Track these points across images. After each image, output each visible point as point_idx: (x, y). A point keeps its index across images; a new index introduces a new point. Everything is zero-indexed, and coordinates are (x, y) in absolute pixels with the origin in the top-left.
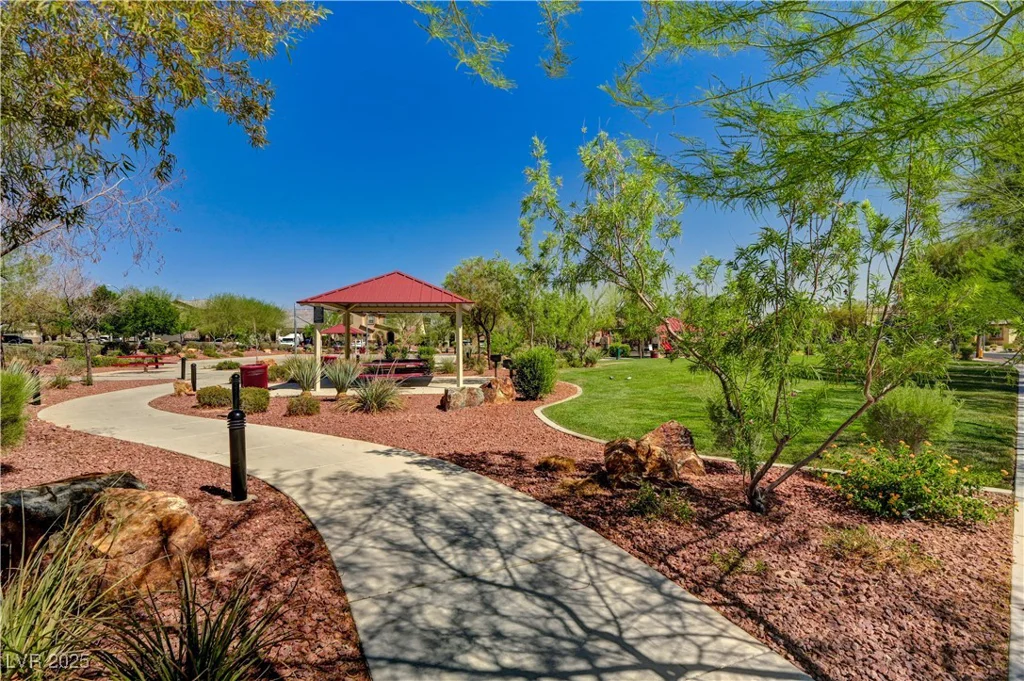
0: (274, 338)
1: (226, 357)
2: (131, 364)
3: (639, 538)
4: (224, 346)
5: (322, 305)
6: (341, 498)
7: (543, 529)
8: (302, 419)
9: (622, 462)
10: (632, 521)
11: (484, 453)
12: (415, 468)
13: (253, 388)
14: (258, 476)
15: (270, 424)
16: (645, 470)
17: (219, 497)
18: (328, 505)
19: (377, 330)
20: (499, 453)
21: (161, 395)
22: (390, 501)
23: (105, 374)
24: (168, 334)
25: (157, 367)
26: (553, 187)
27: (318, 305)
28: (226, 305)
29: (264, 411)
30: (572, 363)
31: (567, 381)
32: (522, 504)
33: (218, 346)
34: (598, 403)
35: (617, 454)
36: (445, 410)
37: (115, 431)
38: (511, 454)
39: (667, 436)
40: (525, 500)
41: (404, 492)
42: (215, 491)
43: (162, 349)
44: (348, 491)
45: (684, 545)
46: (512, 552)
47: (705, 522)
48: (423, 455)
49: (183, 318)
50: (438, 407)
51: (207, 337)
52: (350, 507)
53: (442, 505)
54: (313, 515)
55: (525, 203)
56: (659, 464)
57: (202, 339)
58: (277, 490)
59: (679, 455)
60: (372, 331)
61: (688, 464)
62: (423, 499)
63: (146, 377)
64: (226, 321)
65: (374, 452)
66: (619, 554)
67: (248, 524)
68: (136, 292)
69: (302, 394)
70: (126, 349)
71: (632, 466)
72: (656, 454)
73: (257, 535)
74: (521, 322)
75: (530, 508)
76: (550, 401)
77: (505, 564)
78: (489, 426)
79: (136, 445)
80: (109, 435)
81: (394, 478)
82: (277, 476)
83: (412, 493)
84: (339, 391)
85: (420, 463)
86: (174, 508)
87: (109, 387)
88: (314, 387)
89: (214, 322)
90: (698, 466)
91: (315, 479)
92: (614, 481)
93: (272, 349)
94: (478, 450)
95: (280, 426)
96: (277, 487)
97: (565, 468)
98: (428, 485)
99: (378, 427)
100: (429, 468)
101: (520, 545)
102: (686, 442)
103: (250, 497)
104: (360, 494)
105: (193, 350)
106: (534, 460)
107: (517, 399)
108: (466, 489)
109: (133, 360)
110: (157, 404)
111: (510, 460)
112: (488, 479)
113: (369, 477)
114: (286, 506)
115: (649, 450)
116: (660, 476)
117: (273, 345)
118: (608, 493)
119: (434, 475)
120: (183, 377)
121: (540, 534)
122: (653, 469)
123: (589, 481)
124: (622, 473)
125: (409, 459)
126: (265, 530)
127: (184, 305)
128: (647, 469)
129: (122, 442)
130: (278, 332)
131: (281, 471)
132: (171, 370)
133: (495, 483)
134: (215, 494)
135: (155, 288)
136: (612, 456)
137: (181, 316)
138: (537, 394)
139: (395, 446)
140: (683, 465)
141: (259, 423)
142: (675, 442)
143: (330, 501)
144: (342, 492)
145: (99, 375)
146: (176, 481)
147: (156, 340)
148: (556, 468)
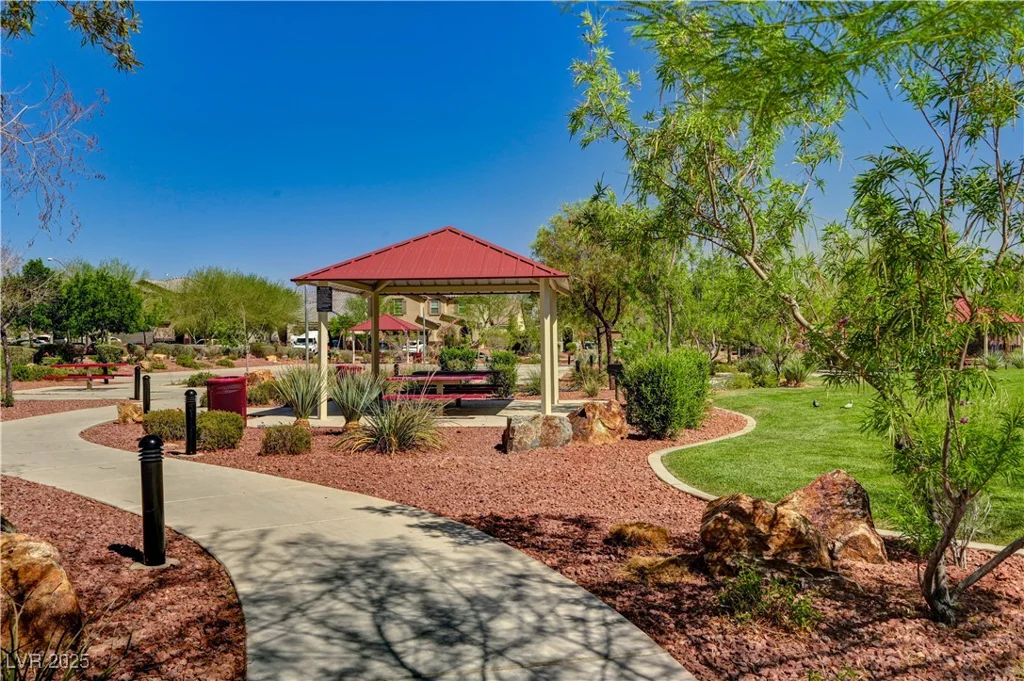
0: (284, 338)
1: (209, 367)
2: (70, 376)
3: (713, 647)
4: (207, 350)
5: (330, 284)
6: (291, 569)
7: (568, 625)
8: (283, 460)
9: (728, 532)
10: (715, 623)
11: (536, 516)
12: (418, 532)
13: (219, 412)
14: (190, 536)
15: (234, 466)
16: (768, 549)
17: (129, 560)
18: (270, 576)
19: (444, 324)
20: (561, 517)
21: (101, 422)
22: (358, 576)
23: (33, 391)
24: (127, 331)
25: (106, 382)
26: (624, 88)
27: (323, 284)
28: (212, 285)
29: (233, 446)
30: (759, 379)
31: (735, 409)
32: (553, 590)
33: (198, 351)
34: (765, 446)
35: (720, 520)
36: (505, 452)
37: (24, 470)
38: (579, 521)
39: (826, 495)
40: (561, 585)
41: (386, 565)
42: (126, 551)
43: (117, 355)
44: (307, 561)
45: (781, 662)
46: (500, 653)
47: (839, 631)
48: (439, 515)
49: (147, 307)
50: (498, 447)
51: (186, 336)
52: (299, 581)
53: (433, 586)
54: (243, 588)
55: (574, 117)
56: (792, 540)
57: (180, 339)
58: (210, 555)
59: (840, 526)
60: (437, 327)
61: (852, 543)
62: (409, 576)
63: (88, 396)
64: (212, 312)
65: (368, 509)
66: (665, 666)
67: (153, 595)
68: (87, 267)
69: (296, 424)
70: (68, 355)
71: (744, 541)
72: (787, 521)
73: (159, 608)
74: (649, 308)
75: (565, 596)
76: (687, 442)
77: (483, 667)
78: (562, 477)
79: (46, 487)
80: (14, 475)
81: (381, 545)
82: (215, 536)
83: (396, 566)
84: (348, 420)
85: (427, 527)
86: (36, 555)
87: (35, 408)
88: (315, 412)
89: (194, 313)
90: (871, 546)
91: (268, 543)
92: (715, 563)
93: (279, 356)
94: (526, 512)
95: (249, 468)
96: (210, 551)
97: (649, 542)
98: (424, 558)
99: (389, 474)
100: (439, 534)
101: (519, 644)
102: (854, 506)
103: (169, 562)
104: (320, 565)
105: (162, 356)
106: (608, 528)
107: (631, 437)
108: (478, 565)
109: (76, 371)
110: (90, 435)
111: (572, 528)
112: (521, 554)
113: (344, 542)
114: (213, 574)
115: (775, 515)
116: (794, 558)
117: (281, 348)
118: (700, 582)
119: (442, 544)
120: (137, 397)
121: (561, 631)
122: (782, 546)
123: (672, 562)
124: (728, 552)
125: (415, 521)
126: (172, 604)
127: (152, 286)
128: (772, 547)
129: (29, 484)
130: (290, 327)
131: (223, 530)
132: (123, 387)
133: (529, 559)
134: (125, 555)
135: (113, 261)
136: (711, 524)
137: (144, 305)
138: (664, 429)
139: (404, 502)
140: (846, 544)
141: (220, 464)
142: (836, 506)
143: (275, 572)
144: (297, 561)
145: (22, 393)
146: (82, 537)
147: (113, 341)
148: (636, 542)
